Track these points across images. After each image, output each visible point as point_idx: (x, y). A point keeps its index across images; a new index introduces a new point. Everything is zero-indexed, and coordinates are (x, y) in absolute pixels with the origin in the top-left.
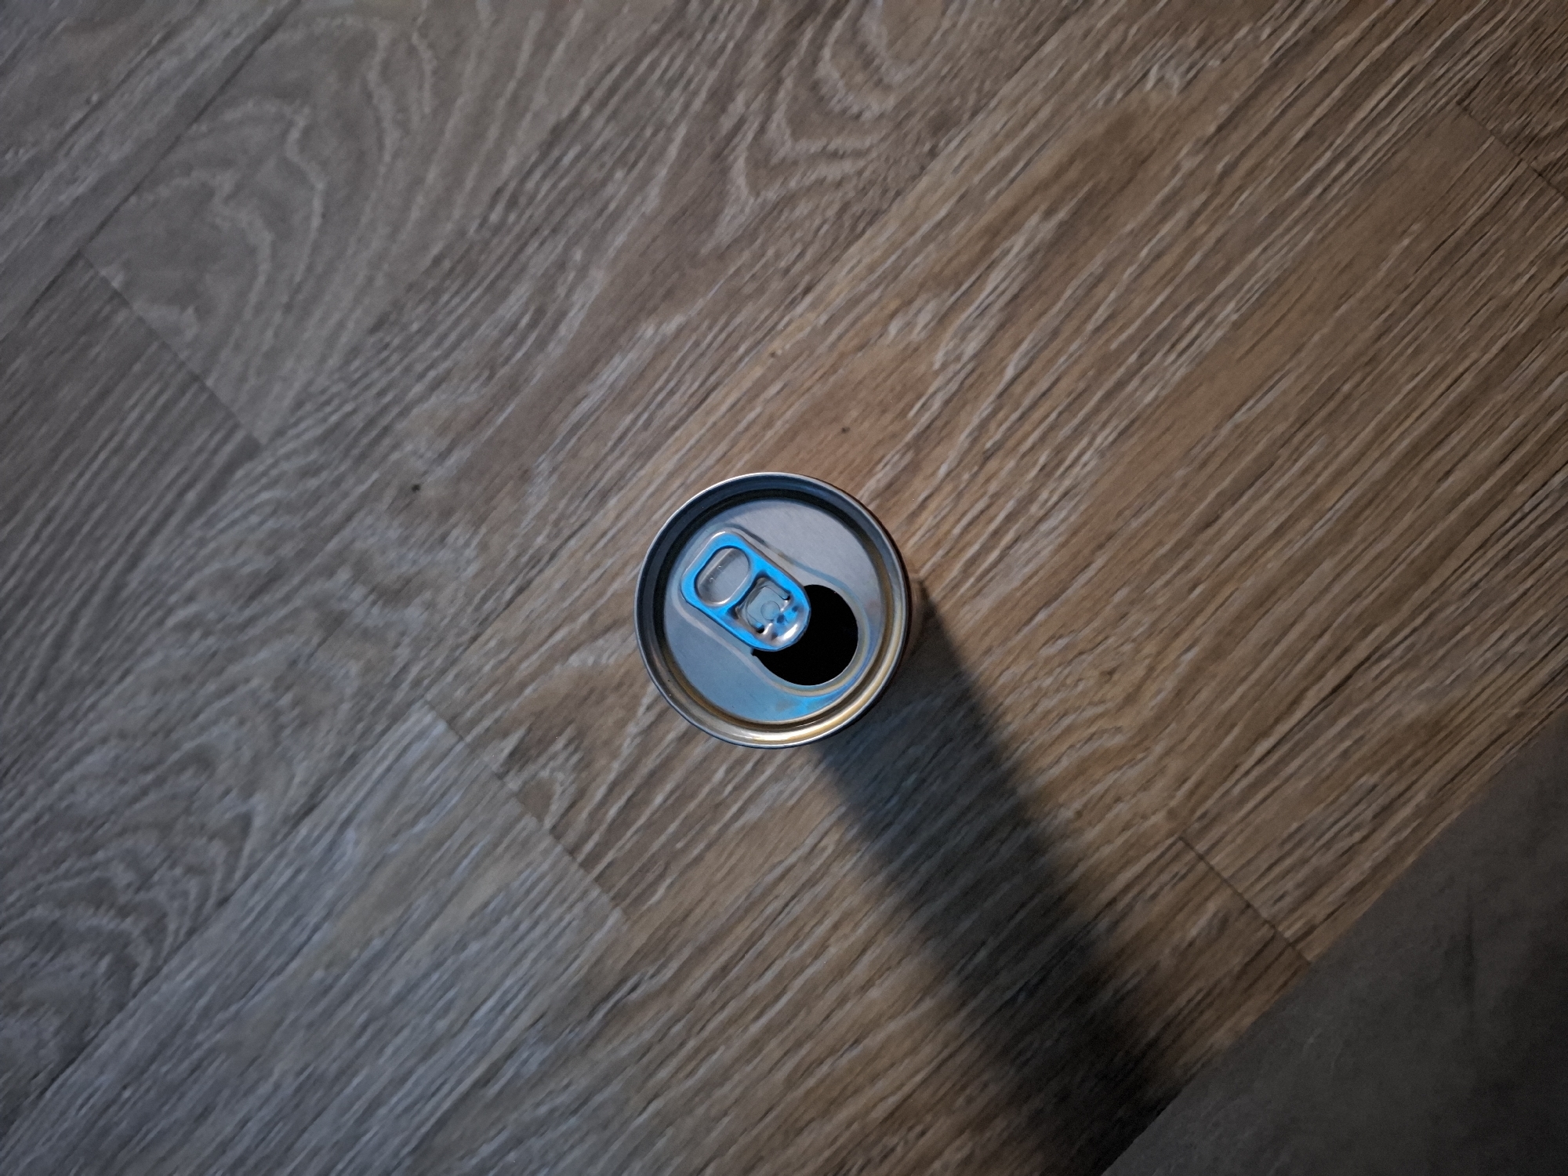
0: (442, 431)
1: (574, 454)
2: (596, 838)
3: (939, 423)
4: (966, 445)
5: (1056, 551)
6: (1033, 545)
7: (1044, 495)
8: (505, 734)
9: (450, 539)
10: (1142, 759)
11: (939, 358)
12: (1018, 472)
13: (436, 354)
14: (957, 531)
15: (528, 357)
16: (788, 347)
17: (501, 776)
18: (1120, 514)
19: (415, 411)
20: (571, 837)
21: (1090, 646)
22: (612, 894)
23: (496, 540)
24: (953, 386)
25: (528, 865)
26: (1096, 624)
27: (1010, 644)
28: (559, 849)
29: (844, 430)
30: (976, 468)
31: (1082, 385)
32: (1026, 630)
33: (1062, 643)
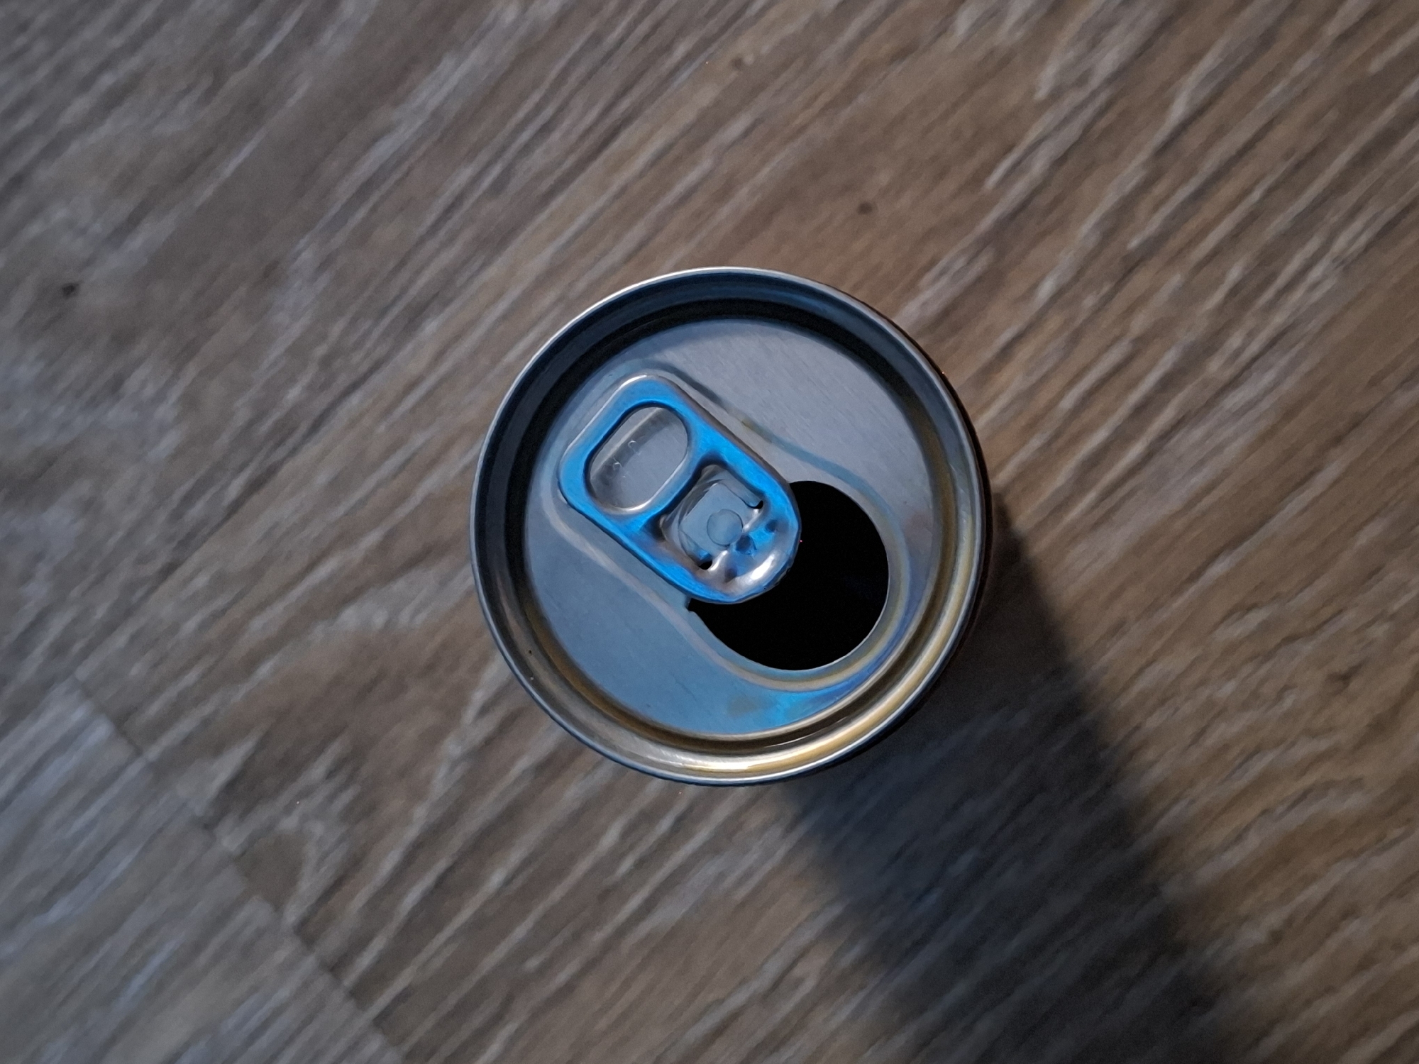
0: (125, 183)
1: (362, 237)
2: (378, 945)
3: (1043, 200)
4: (1092, 242)
5: (1251, 449)
6: (1208, 435)
7: (1235, 341)
8: (218, 749)
9: (132, 384)
10: (1396, 841)
11: (1047, 77)
12: (1188, 297)
13: (117, 42)
14: (1068, 403)
15: (284, 54)
16: (765, 49)
17: (209, 825)
18: (1374, 382)
19: (74, 147)
20: (332, 942)
21: (1309, 625)
22: (406, 1047)
23: (215, 390)
24: (1072, 132)
25: (254, 989)
26: (1322, 584)
27: (1163, 616)
28: (310, 962)
29: (865, 208)
30: (1106, 288)
31: (1314, 138)
32: (1192, 590)
33: (1255, 619)
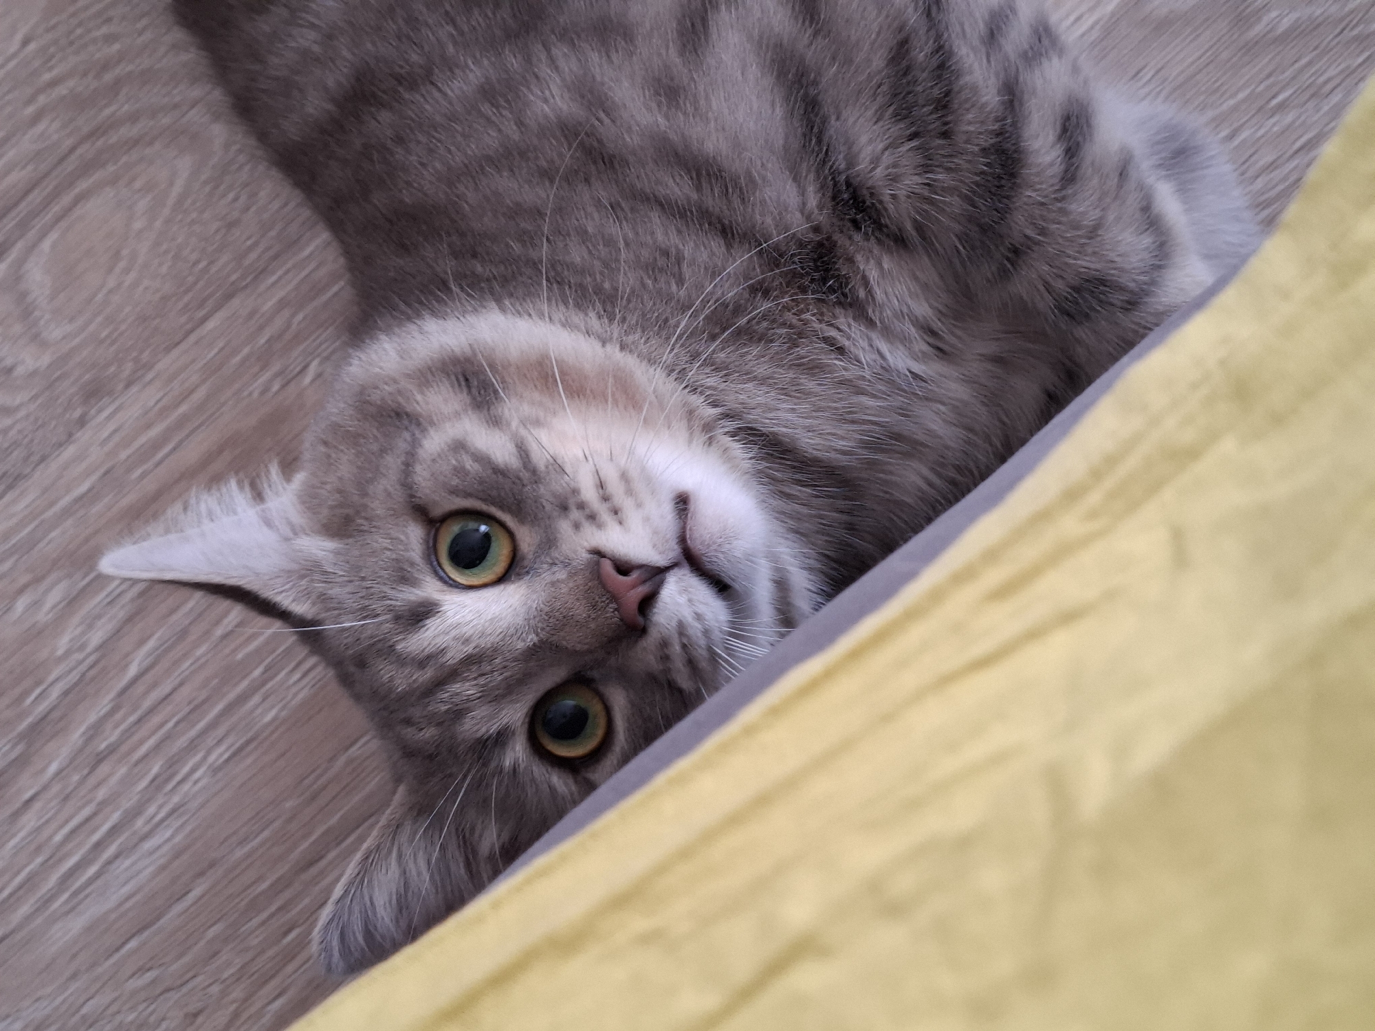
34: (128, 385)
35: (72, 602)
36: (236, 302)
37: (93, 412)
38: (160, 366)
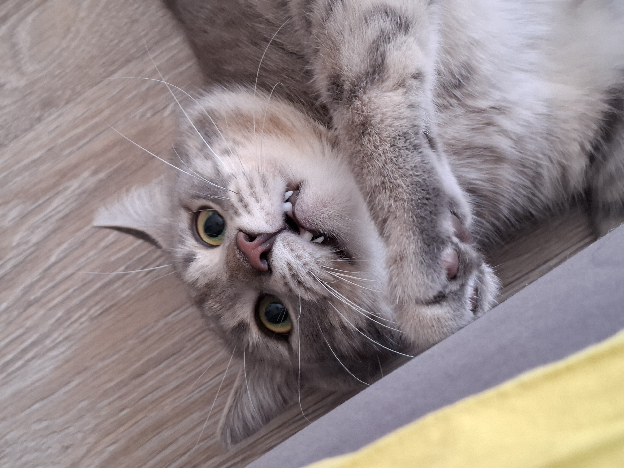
34: (67, 102)
35: (23, 218)
36: (131, 65)
37: (46, 115)
38: (85, 95)
